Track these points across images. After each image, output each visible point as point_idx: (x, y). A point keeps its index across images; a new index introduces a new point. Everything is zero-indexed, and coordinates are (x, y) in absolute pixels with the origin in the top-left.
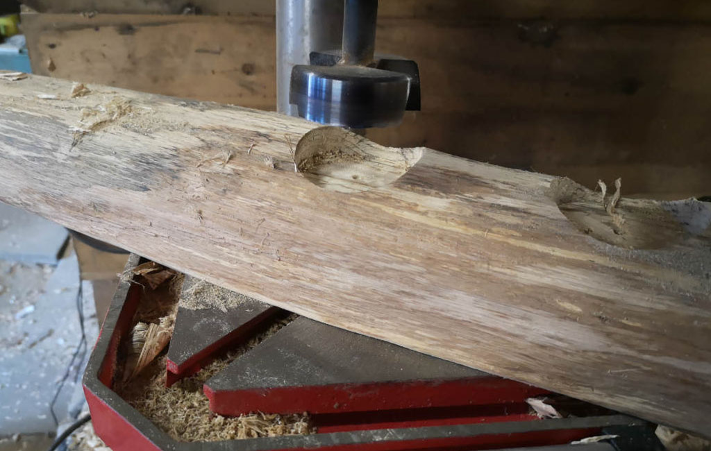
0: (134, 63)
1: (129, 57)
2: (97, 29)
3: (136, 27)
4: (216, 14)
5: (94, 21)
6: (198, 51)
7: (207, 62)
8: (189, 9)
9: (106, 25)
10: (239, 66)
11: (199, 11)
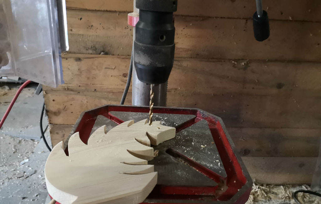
0: (81, 72)
1: (79, 70)
2: (67, 59)
3: (82, 59)
4: (113, 55)
5: (66, 56)
6: (106, 68)
7: (110, 72)
8: (103, 53)
9: (71, 58)
10: (122, 74)
11: (106, 54)
